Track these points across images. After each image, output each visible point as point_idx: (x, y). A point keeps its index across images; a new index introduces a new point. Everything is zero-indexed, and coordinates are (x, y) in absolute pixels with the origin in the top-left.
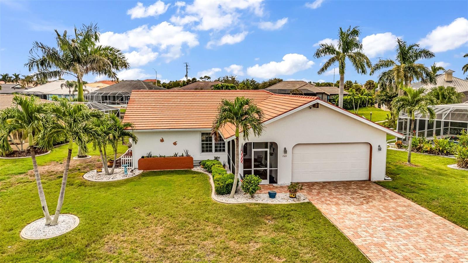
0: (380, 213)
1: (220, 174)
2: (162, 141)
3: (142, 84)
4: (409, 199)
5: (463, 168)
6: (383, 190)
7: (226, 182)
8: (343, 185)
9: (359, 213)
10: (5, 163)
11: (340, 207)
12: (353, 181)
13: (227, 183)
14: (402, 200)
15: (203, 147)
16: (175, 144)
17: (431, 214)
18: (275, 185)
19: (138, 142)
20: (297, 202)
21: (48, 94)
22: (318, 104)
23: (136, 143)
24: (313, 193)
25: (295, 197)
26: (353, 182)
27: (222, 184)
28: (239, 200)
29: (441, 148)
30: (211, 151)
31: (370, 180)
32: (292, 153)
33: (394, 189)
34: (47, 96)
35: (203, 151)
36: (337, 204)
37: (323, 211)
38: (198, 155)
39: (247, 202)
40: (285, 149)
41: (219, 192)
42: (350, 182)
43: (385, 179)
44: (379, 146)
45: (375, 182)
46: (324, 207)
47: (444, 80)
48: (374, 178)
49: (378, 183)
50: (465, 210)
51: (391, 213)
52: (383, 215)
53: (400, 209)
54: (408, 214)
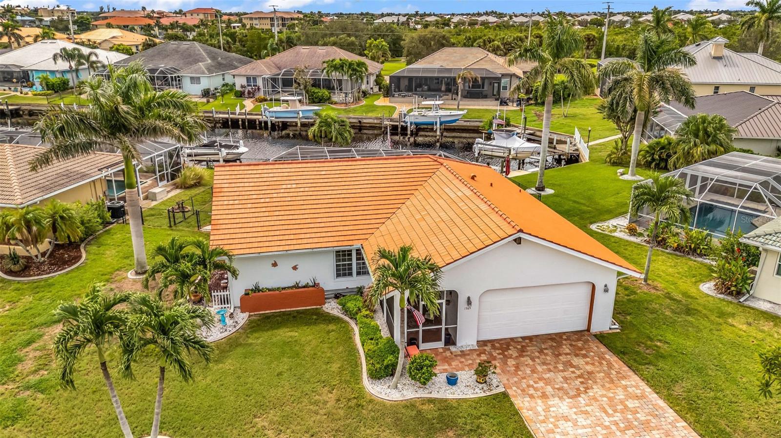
0: (603, 415)
1: (372, 339)
2: (275, 265)
3: (199, 50)
4: (643, 380)
5: (721, 293)
6: (607, 357)
7: (384, 360)
8: (550, 343)
9: (574, 417)
11: (550, 403)
12: (564, 333)
13: (385, 363)
14: (634, 383)
15: (337, 270)
16: (295, 268)
17: (671, 414)
18: (453, 348)
19: (239, 277)
20: (489, 394)
21: (32, 71)
22: (520, 238)
24: (508, 369)
25: (485, 382)
26: (564, 337)
27: (378, 366)
28: (405, 392)
29: (693, 246)
30: (350, 274)
31: (588, 330)
32: (479, 301)
33: (621, 353)
34: (29, 72)
35: (338, 275)
36: (544, 396)
37: (525, 414)
38: (330, 282)
39: (418, 396)
40: (469, 298)
41: (375, 376)
42: (560, 335)
43: (610, 329)
44: (606, 286)
45: (595, 336)
46: (527, 404)
47: (710, 54)
48: (595, 328)
49: (601, 338)
50: (717, 406)
51: (618, 417)
52: (607, 421)
53: (631, 404)
54: (641, 416)
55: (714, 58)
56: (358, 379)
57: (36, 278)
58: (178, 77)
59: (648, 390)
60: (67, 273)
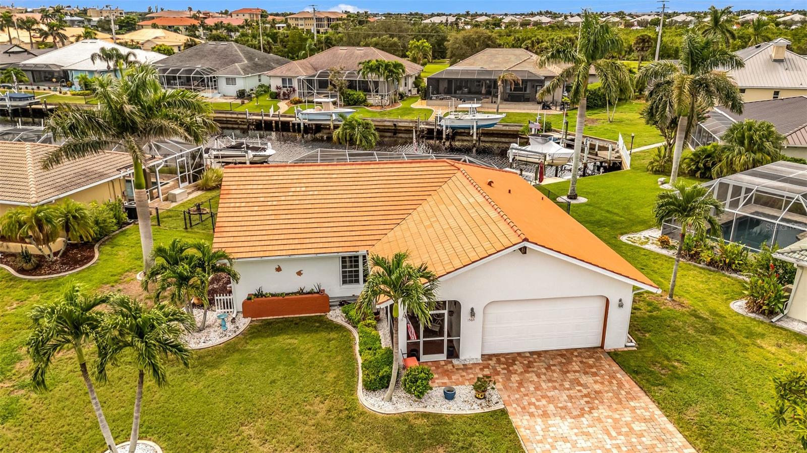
0: (606, 437)
1: (370, 349)
2: (279, 269)
3: (236, 51)
4: (654, 402)
5: (753, 312)
6: (619, 376)
7: (379, 372)
8: (559, 359)
9: (574, 438)
10: (30, 293)
11: (550, 422)
12: (576, 349)
13: (380, 374)
14: (644, 404)
15: (344, 277)
16: (299, 273)
17: (679, 439)
18: (455, 361)
19: (240, 281)
20: (486, 410)
21: (71, 70)
22: (525, 248)
23: (237, 283)
24: (511, 385)
25: (485, 398)
26: (576, 354)
27: (374, 377)
28: (399, 405)
29: (727, 261)
30: (357, 281)
31: (602, 347)
32: (484, 313)
33: (634, 373)
34: (69, 72)
35: (344, 282)
36: (545, 415)
37: (522, 433)
38: (336, 289)
39: (412, 409)
40: (472, 309)
41: (370, 387)
42: (571, 351)
43: (626, 346)
44: (620, 300)
45: (609, 353)
46: (525, 423)
47: (771, 56)
48: (610, 345)
49: (615, 355)
50: (732, 433)
51: (621, 439)
52: (608, 444)
53: (637, 427)
54: (646, 440)
55: (775, 61)
56: (352, 390)
57: (47, 277)
58: (214, 77)
59: (658, 412)
60: (78, 273)
